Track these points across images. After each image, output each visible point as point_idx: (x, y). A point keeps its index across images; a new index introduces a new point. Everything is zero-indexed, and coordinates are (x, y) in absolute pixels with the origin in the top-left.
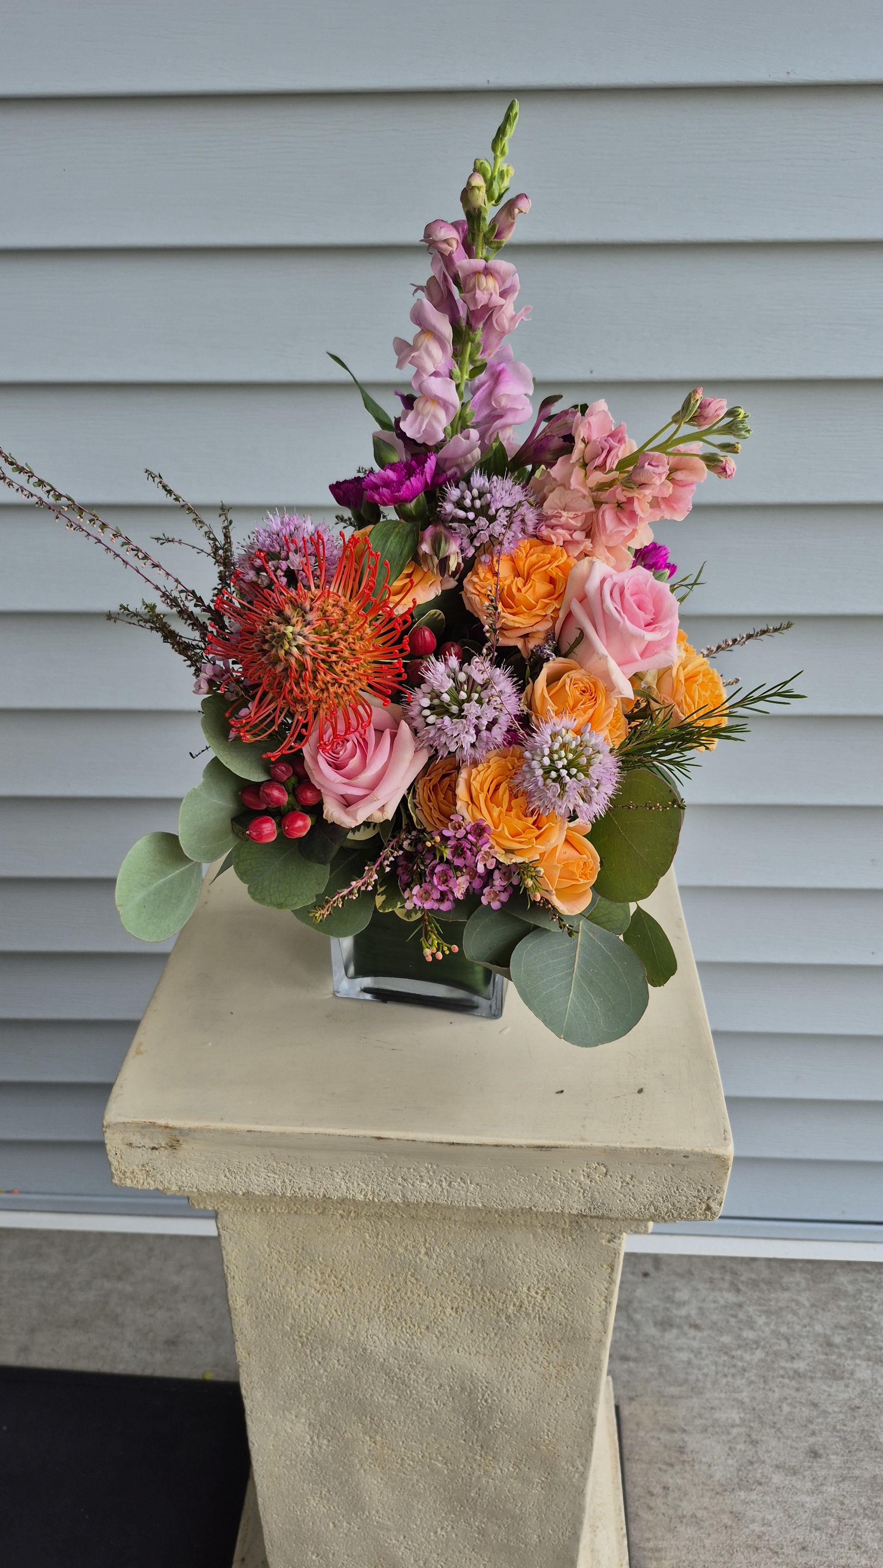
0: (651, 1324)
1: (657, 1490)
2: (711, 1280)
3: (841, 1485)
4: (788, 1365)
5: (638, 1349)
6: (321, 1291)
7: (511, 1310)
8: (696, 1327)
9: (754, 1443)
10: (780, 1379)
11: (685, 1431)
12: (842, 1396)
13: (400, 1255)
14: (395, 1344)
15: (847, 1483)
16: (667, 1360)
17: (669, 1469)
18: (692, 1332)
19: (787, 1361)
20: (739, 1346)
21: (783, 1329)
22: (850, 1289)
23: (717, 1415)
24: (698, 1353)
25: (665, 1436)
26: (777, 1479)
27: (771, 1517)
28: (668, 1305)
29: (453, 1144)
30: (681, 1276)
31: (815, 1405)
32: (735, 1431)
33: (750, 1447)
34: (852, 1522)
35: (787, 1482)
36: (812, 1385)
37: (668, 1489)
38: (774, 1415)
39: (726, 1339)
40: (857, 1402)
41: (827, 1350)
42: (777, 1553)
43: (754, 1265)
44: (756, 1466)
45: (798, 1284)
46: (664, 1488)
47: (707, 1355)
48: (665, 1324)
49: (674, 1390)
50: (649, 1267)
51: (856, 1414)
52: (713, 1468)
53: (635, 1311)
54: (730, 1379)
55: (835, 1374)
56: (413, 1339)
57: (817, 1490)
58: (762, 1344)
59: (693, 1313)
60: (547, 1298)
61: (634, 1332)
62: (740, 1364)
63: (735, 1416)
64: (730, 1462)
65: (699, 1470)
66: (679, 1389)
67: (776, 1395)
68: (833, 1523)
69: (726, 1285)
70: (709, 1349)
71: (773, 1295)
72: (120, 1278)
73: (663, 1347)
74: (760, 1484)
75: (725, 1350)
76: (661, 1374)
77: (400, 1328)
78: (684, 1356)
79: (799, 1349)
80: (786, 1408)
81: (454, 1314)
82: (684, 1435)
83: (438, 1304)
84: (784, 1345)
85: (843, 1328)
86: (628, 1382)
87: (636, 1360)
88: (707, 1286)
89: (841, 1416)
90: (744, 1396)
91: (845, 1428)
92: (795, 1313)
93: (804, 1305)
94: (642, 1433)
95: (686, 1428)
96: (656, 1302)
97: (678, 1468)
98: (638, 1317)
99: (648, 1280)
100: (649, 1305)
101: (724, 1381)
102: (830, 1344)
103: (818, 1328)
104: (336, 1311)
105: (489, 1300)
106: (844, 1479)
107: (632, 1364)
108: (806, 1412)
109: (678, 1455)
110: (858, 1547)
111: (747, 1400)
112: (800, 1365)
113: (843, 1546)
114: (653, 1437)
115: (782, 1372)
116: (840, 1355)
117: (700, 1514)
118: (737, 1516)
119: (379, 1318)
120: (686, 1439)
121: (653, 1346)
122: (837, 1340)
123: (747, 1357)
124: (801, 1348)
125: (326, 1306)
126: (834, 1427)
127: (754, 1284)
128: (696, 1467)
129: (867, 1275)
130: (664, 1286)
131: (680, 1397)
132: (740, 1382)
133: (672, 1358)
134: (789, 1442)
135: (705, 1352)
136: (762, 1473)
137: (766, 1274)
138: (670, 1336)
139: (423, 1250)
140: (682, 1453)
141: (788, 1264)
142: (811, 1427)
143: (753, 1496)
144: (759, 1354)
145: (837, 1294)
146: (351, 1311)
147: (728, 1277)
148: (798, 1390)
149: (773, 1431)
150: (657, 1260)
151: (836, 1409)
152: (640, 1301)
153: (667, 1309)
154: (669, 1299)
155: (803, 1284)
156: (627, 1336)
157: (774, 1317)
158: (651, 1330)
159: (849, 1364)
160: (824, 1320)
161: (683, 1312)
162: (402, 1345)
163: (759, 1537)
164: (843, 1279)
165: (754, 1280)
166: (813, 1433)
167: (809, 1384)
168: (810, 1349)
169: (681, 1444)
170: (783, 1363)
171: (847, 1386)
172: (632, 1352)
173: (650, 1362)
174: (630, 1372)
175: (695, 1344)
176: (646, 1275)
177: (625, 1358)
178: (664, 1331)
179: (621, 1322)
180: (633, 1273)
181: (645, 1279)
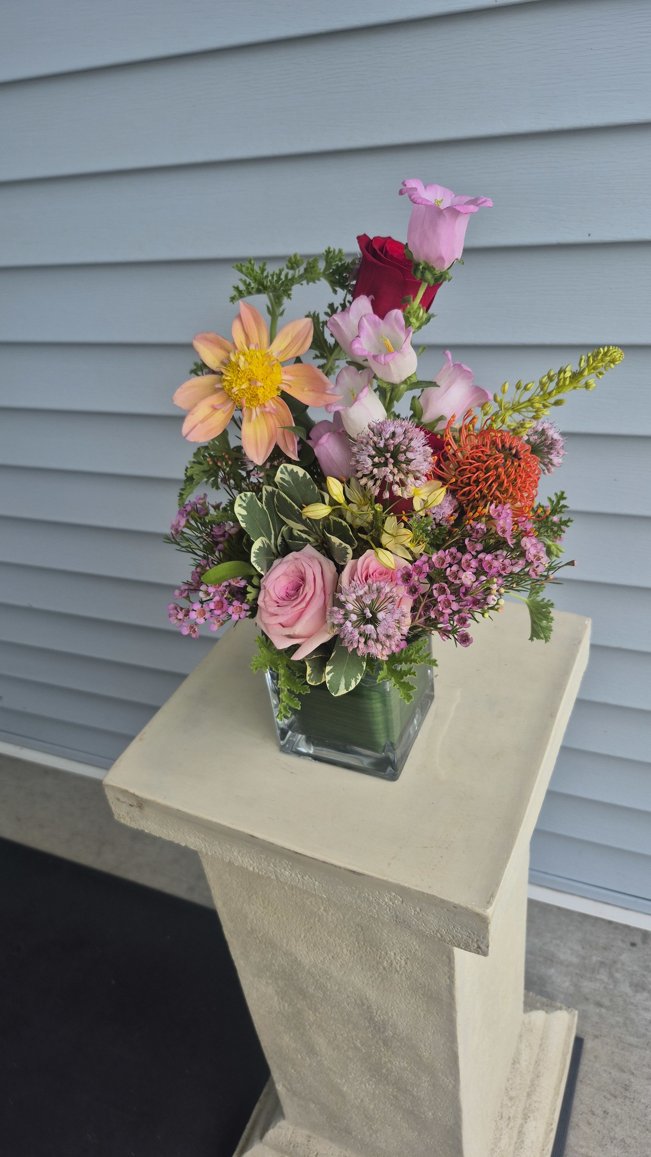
0: (628, 984)
1: (599, 1111)
5: (611, 1000)
6: (264, 913)
7: (385, 964)
11: (633, 1074)
13: (308, 906)
14: (315, 961)
16: (633, 1015)
17: (612, 1098)
25: (615, 1073)
28: (645, 973)
29: (297, 853)
37: (608, 1114)
46: (605, 1112)
48: (639, 987)
49: (633, 1040)
50: (637, 939)
53: (617, 971)
56: (325, 961)
60: (408, 964)
61: (611, 987)
65: (637, 1107)
66: (636, 1039)
73: (632, 1004)
76: (625, 1024)
77: (316, 951)
81: (349, 954)
82: (631, 1077)
83: (338, 945)
86: (597, 1023)
87: (608, 1008)
94: (597, 1065)
95: (634, 1071)
96: (636, 968)
97: (620, 1100)
98: (618, 975)
99: (634, 949)
100: (629, 969)
104: (275, 929)
105: (370, 953)
107: (603, 1010)
109: (622, 1090)
114: (605, 1071)
117: (628, 1141)
119: (302, 941)
120: (633, 1080)
121: (625, 1001)
125: (268, 923)
128: (635, 1104)
130: (646, 957)
131: (636, 1047)
133: (638, 1014)
138: (641, 997)
139: (322, 908)
140: (626, 1090)
146: (284, 931)
150: (645, 935)
152: (623, 964)
153: (644, 976)
156: (605, 988)
158: (625, 988)
162: (319, 962)
169: (627, 1083)
172: (606, 1002)
173: (619, 1012)
174: (601, 1016)
176: (633, 945)
177: (599, 1005)
178: (637, 991)
179: (603, 976)
180: (623, 941)
181: (631, 948)
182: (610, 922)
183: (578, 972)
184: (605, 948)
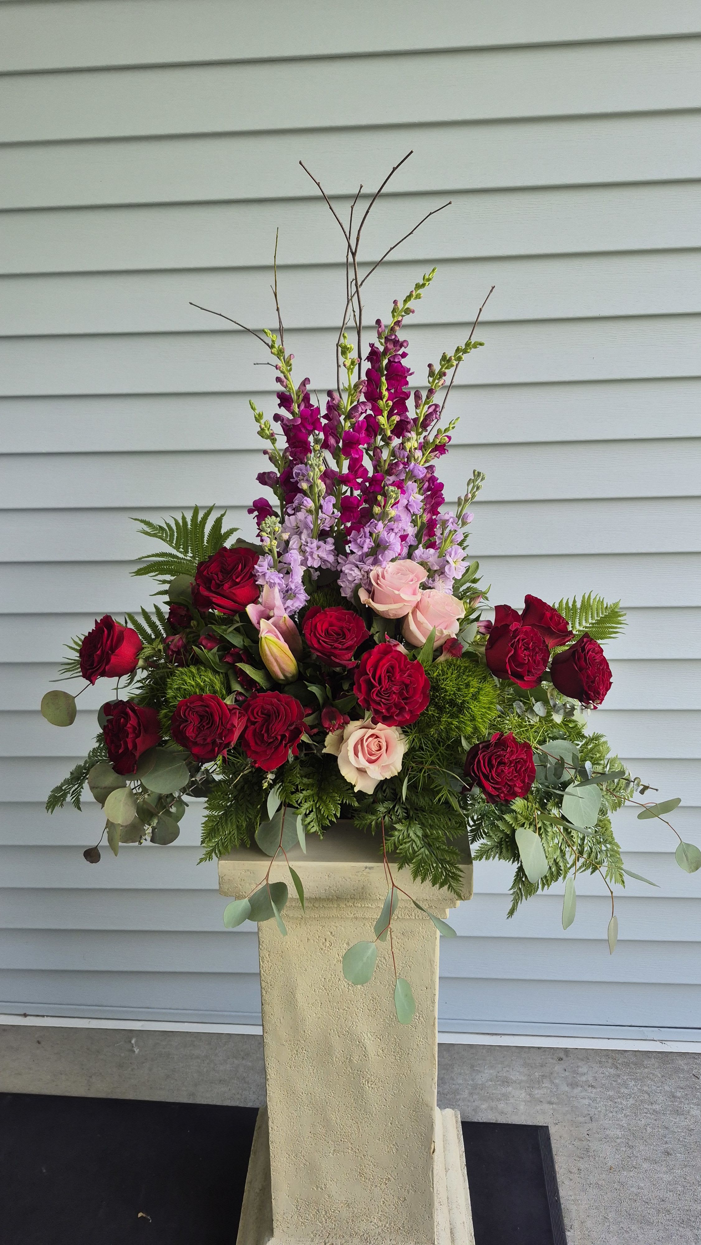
0: (566, 1085)
1: (575, 1170)
2: (600, 1062)
3: (684, 1169)
4: (649, 1107)
5: (558, 1098)
8: (592, 1086)
9: (631, 1147)
10: (645, 1114)
12: (683, 1124)
15: (688, 1168)
16: (576, 1104)
17: (581, 1160)
18: (590, 1089)
19: (648, 1105)
20: (619, 1097)
21: (645, 1088)
22: (685, 1068)
23: (608, 1132)
24: (594, 1100)
25: (577, 1143)
26: (645, 1165)
27: (643, 1185)
28: (575, 1075)
30: (582, 1060)
31: (666, 1128)
32: (619, 1141)
33: (629, 1149)
34: (691, 1188)
35: (652, 1168)
36: (664, 1118)
37: (581, 1170)
38: (642, 1133)
39: (611, 1093)
40: (692, 1127)
41: (673, 1099)
42: (647, 1203)
43: (626, 1054)
44: (632, 1158)
45: (653, 1065)
46: (579, 1169)
47: (600, 1101)
48: (573, 1085)
49: (581, 1119)
50: (562, 1055)
51: (692, 1134)
52: (607, 1160)
53: (555, 1078)
54: (614, 1113)
55: (677, 1112)
57: (670, 1170)
58: (633, 1096)
59: (590, 1079)
61: (555, 1090)
62: (621, 1106)
63: (619, 1133)
64: (617, 1156)
65: (599, 1160)
66: (584, 1118)
67: (643, 1122)
68: (680, 1188)
69: (610, 1065)
70: (601, 1098)
71: (638, 1071)
72: (243, 1058)
73: (573, 1097)
74: (636, 1168)
75: (610, 1098)
76: (572, 1111)
78: (586, 1102)
79: (655, 1099)
80: (649, 1130)
82: (588, 1143)
84: (646, 1096)
85: (682, 1088)
86: (553, 1115)
87: (557, 1103)
88: (598, 1065)
89: (683, 1134)
90: (624, 1123)
91: (685, 1140)
92: (652, 1080)
93: (658, 1076)
94: (563, 1142)
95: (589, 1139)
96: (567, 1074)
97: (586, 1159)
98: (557, 1081)
100: (563, 1075)
101: (611, 1115)
102: (674, 1097)
103: (667, 1088)
106: (686, 1166)
107: (554, 1106)
108: (662, 1131)
110: (696, 1201)
111: (625, 1125)
112: (657, 1107)
113: (686, 1200)
114: (570, 1143)
115: (645, 1111)
116: (681, 1102)
117: (600, 1183)
118: (622, 1184)
120: (590, 1144)
121: (567, 1096)
122: (679, 1094)
123: (624, 1103)
124: (657, 1098)
126: (679, 1140)
127: (627, 1065)
128: (597, 1159)
129: (696, 1061)
130: (572, 1065)
131: (585, 1124)
132: (620, 1116)
133: (579, 1102)
134: (652, 1147)
135: (598, 1100)
136: (636, 1163)
137: (634, 1059)
138: (577, 1091)
140: (587, 1151)
141: (647, 1054)
142: (665, 1139)
143: (632, 1174)
144: (631, 1101)
145: (677, 1070)
147: (610, 1061)
148: (656, 1120)
149: (642, 1141)
150: (566, 1051)
151: (679, 1130)
152: (558, 1073)
153: (574, 1077)
154: (575, 1072)
155: (656, 1065)
156: (551, 1090)
157: (639, 1082)
158: (565, 1088)
159: (686, 1107)
160: (670, 1084)
161: (584, 1078)
163: (636, 1195)
164: (681, 1062)
165: (627, 1062)
166: (666, 1143)
167: (662, 1117)
168: (662, 1099)
169: (587, 1147)
170: (646, 1106)
171: (686, 1119)
172: (554, 1100)
173: (566, 1104)
174: (554, 1109)
175: (593, 1095)
176: (561, 1059)
177: (550, 1103)
178: (573, 1088)
179: (547, 1084)
180: (552, 1059)
181: (560, 1062)
182: (539, 1048)
183: (528, 1085)
184: (542, 1066)
